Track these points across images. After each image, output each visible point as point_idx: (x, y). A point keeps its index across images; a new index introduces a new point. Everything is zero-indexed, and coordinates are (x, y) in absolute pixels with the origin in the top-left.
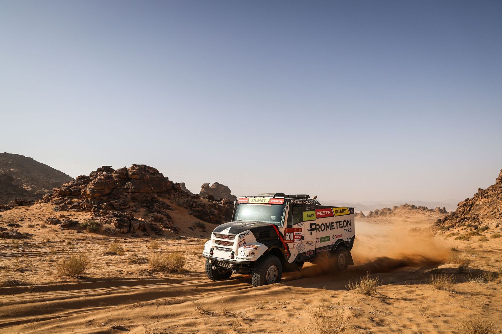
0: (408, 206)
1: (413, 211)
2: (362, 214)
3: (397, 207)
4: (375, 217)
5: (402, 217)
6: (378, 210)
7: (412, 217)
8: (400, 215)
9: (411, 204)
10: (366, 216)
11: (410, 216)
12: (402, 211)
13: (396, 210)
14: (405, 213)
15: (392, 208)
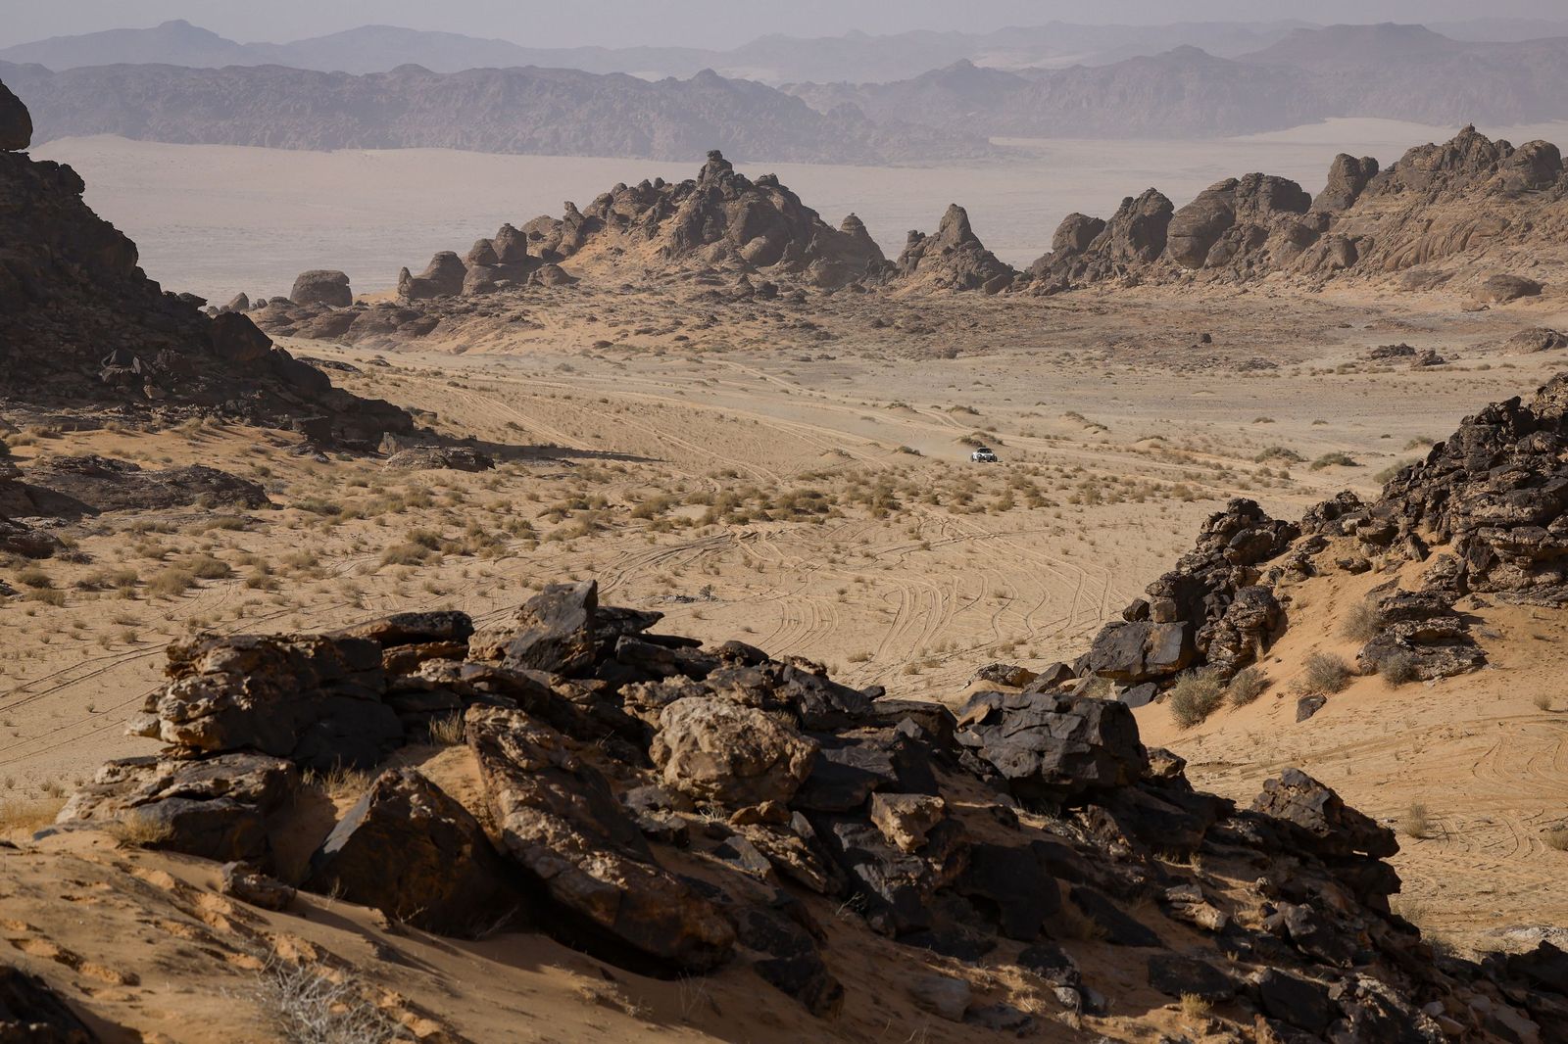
0: (1496, 153)
1: (1548, 208)
2: (967, 237)
3: (1372, 164)
4: (1133, 283)
5: (1442, 279)
6: (1166, 206)
7: (1554, 278)
8: (1417, 260)
9: (1520, 136)
10: (1020, 266)
11: (1534, 276)
12: (1435, 211)
13: (1362, 195)
14: (1465, 239)
15: (1314, 184)
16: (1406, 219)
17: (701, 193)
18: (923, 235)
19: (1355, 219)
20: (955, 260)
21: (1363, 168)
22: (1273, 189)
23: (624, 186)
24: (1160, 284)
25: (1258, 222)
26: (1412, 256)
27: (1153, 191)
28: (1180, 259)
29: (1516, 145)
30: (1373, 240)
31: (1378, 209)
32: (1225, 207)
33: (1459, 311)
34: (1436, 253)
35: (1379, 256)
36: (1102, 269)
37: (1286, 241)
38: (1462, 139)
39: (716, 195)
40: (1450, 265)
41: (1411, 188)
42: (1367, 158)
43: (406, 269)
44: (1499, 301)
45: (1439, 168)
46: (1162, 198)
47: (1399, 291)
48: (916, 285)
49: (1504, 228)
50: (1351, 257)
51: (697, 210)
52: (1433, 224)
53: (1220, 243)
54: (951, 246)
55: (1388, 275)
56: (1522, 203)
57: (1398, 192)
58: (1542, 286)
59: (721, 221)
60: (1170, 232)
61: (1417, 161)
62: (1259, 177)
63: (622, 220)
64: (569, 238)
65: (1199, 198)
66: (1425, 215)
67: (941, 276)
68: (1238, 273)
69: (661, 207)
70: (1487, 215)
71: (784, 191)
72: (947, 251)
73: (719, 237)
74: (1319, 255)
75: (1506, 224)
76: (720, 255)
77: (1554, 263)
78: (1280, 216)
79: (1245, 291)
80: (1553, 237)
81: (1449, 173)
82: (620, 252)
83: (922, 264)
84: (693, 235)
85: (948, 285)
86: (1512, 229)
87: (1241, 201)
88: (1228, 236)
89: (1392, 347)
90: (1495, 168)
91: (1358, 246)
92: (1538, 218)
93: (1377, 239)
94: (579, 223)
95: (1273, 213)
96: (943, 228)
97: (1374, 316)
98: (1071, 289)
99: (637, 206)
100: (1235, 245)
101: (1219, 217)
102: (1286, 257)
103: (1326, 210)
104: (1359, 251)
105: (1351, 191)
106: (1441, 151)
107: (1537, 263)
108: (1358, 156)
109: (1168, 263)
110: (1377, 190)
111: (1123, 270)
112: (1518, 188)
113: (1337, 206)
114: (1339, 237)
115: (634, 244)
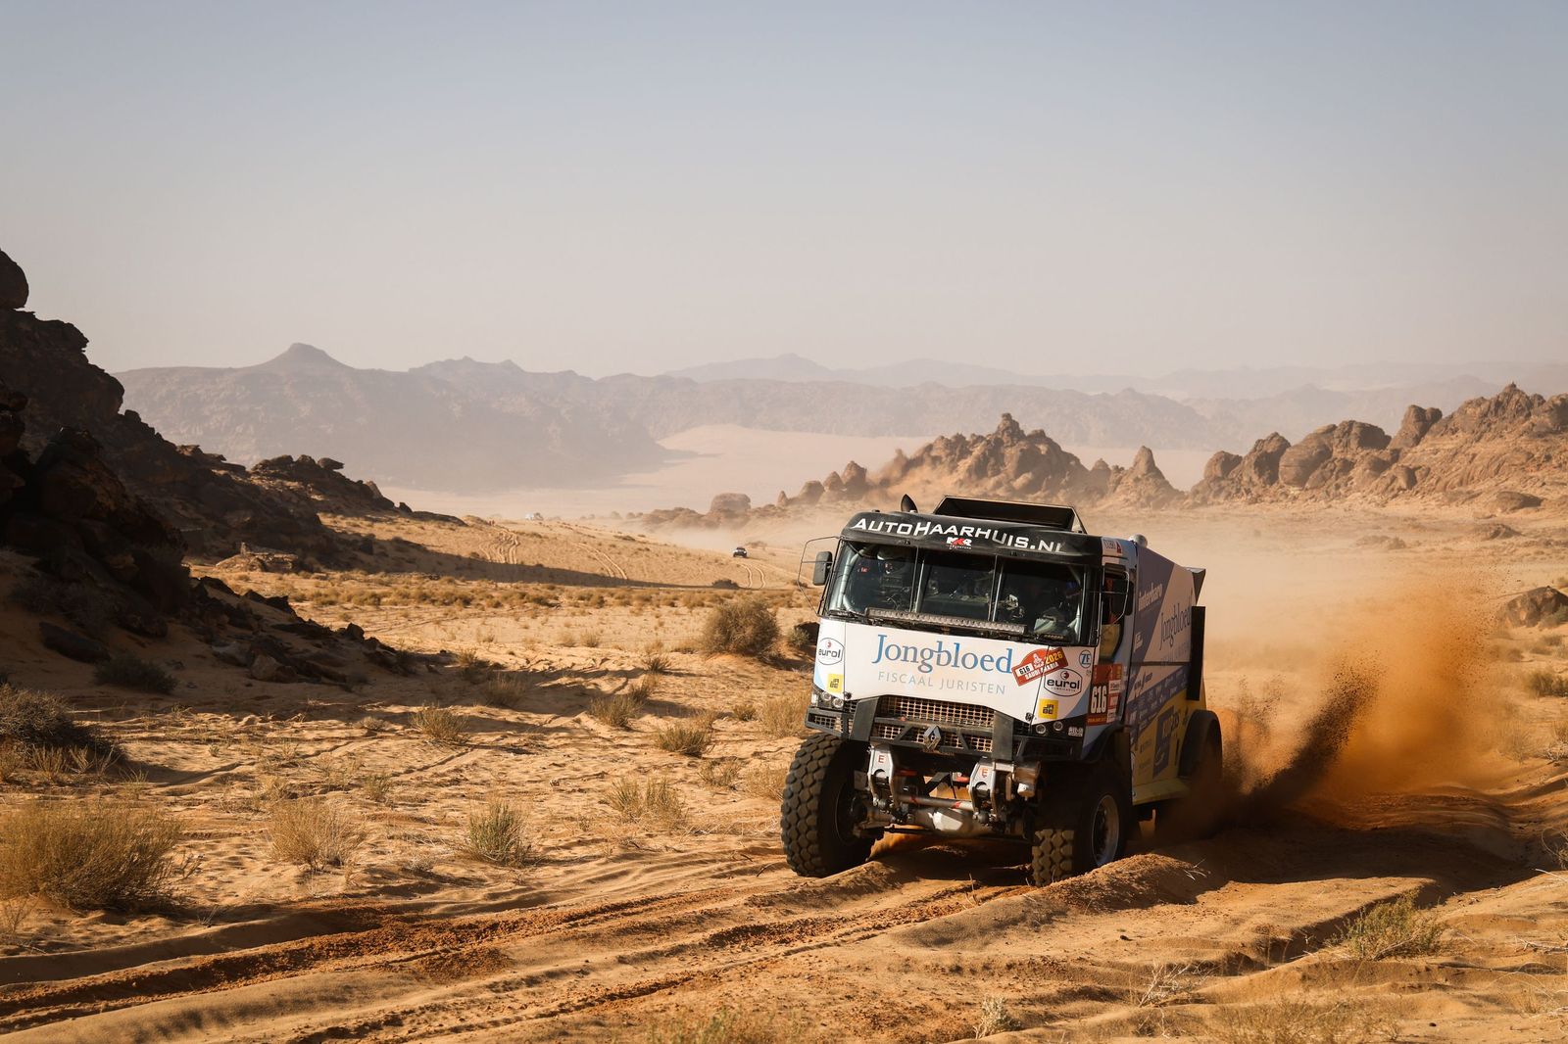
16: (1456, 454)
17: (989, 442)
18: (1122, 469)
19: (1419, 454)
20: (1141, 486)
21: (1428, 415)
22: (1361, 432)
23: (943, 438)
24: (1272, 502)
25: (1349, 457)
26: (1457, 480)
27: (1276, 434)
28: (1288, 483)
29: (1547, 398)
30: (1429, 469)
31: (1437, 447)
32: (1325, 446)
33: (1471, 519)
34: (1476, 478)
35: (1433, 481)
36: (1234, 491)
37: (1365, 470)
38: (1505, 394)
39: (998, 442)
40: (1482, 487)
41: (1463, 430)
42: (1433, 409)
43: (783, 492)
44: (1504, 511)
45: (1486, 415)
46: (1284, 439)
47: (1439, 506)
48: (1111, 503)
49: (1528, 459)
50: (1412, 480)
51: (984, 454)
52: (1476, 458)
53: (1317, 472)
54: (1140, 476)
55: (1437, 495)
56: (1546, 441)
57: (1453, 434)
58: (1542, 500)
59: (1000, 461)
60: (1281, 464)
61: (1470, 411)
62: (1351, 424)
63: (936, 460)
64: (896, 474)
65: (1306, 440)
66: (1471, 451)
67: (1129, 497)
68: (1328, 493)
69: (960, 451)
70: (1517, 450)
71: (1049, 442)
72: (1137, 480)
73: (998, 472)
74: (1389, 481)
75: (1530, 456)
76: (998, 485)
77: (1558, 484)
78: (1365, 452)
79: (1330, 507)
80: (1564, 465)
81: (1494, 419)
82: (928, 482)
83: (1118, 490)
84: (979, 470)
85: (1131, 504)
86: (1534, 460)
87: (1337, 441)
88: (1325, 467)
89: (1374, 537)
90: (1529, 415)
91: (1417, 474)
92: (1557, 452)
93: (1432, 468)
94: (904, 462)
95: (1360, 449)
96: (1136, 463)
97: (1409, 522)
98: (1208, 506)
99: (948, 451)
100: (1329, 474)
101: (1320, 453)
102: (1363, 482)
103: (1398, 447)
104: (1418, 478)
105: (1417, 433)
106: (1488, 403)
107: (1544, 484)
108: (1426, 407)
109: (1281, 487)
110: (1438, 433)
111: (1248, 492)
112: (1543, 430)
113: (1407, 445)
114: (1402, 466)
115: (939, 477)
